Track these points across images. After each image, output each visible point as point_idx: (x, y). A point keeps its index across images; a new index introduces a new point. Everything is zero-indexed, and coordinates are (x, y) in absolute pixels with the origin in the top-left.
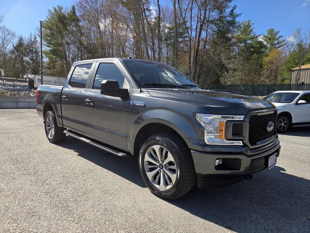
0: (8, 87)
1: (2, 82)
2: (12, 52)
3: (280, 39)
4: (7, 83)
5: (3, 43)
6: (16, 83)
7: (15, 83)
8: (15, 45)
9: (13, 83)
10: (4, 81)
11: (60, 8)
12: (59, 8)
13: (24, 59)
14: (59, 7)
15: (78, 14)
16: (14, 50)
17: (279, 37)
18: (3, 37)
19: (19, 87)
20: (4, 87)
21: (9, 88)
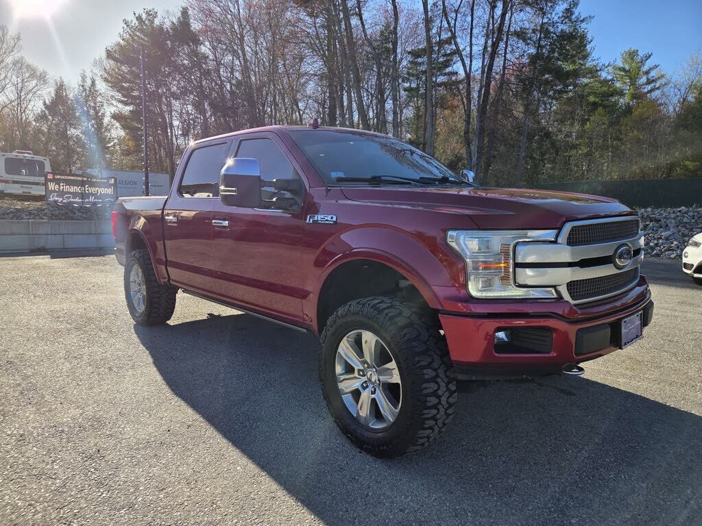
0: (69, 198)
1: (57, 186)
2: (41, 117)
3: (653, 74)
4: (66, 188)
5: (19, 97)
6: (87, 189)
7: (85, 187)
8: (47, 102)
9: (80, 189)
10: (61, 184)
11: (152, 15)
12: (149, 15)
13: (69, 132)
14: (148, 13)
15: (196, 26)
16: (47, 112)
17: (651, 69)
18: (20, 85)
19: (95, 199)
20: (61, 199)
21: (72, 200)
